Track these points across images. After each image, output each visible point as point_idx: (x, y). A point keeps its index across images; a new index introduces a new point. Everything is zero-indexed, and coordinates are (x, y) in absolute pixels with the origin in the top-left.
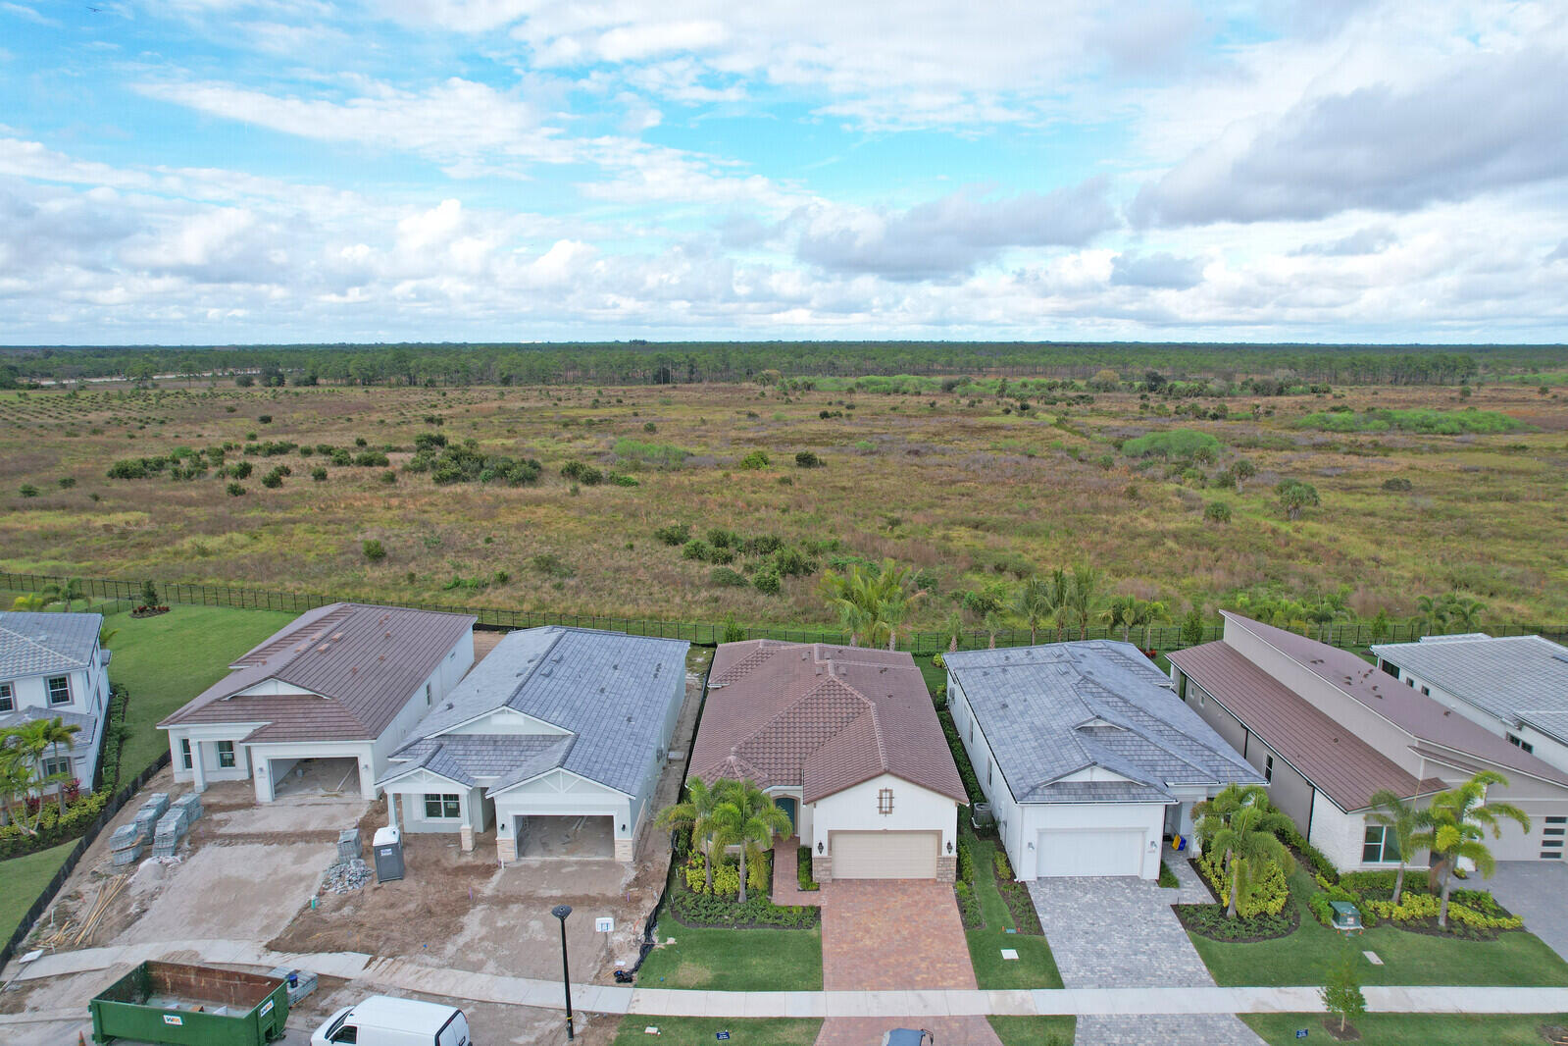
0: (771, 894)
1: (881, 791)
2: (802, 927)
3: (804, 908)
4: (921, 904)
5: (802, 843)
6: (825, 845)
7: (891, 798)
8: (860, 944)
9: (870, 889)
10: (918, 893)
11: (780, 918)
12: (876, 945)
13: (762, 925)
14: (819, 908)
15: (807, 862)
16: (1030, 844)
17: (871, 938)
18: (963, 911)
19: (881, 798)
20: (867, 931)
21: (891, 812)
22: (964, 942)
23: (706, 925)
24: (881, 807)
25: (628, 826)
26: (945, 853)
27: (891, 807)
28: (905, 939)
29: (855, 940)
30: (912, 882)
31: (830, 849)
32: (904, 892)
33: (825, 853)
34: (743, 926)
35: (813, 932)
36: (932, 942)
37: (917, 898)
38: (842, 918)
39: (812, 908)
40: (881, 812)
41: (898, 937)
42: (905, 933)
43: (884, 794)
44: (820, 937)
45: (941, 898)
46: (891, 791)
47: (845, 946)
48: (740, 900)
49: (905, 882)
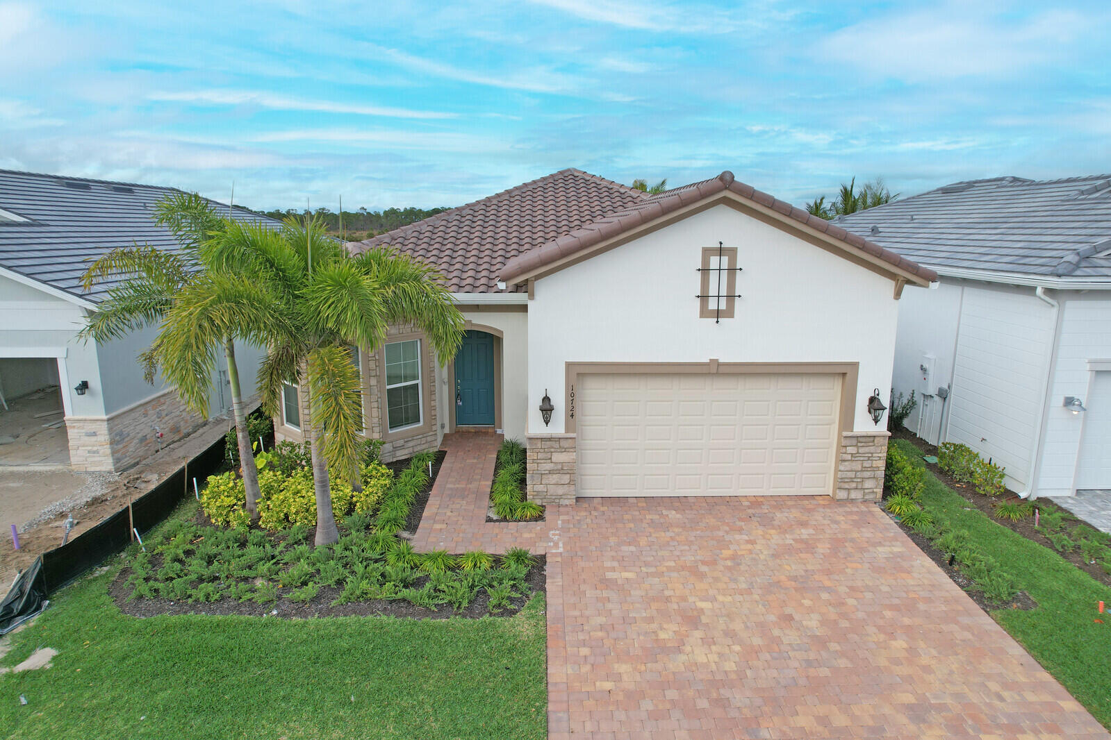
0: (412, 527)
1: (707, 252)
2: (485, 610)
3: (497, 561)
4: (823, 548)
5: (508, 437)
6: (559, 401)
7: (732, 270)
8: (677, 663)
9: (673, 515)
10: (803, 524)
11: (418, 583)
12: (730, 666)
13: (363, 602)
14: (542, 560)
15: (516, 467)
16: (1069, 402)
17: (708, 642)
18: (950, 564)
19: (705, 271)
20: (692, 619)
21: (730, 313)
22: (1015, 650)
23: (183, 602)
24: (704, 297)
25: (95, 383)
26: (863, 424)
27: (731, 297)
28: (821, 642)
29: (657, 650)
30: (779, 502)
31: (571, 414)
32: (766, 522)
33: (558, 427)
34: (301, 608)
35: (521, 625)
36: (912, 651)
37: (805, 533)
38: (606, 583)
39: (519, 557)
40: (704, 313)
41: (791, 637)
42: (812, 622)
43: (714, 262)
44: (542, 639)
45: (867, 533)
46: (732, 253)
47: (623, 668)
48: (319, 539)
49: (757, 502)
